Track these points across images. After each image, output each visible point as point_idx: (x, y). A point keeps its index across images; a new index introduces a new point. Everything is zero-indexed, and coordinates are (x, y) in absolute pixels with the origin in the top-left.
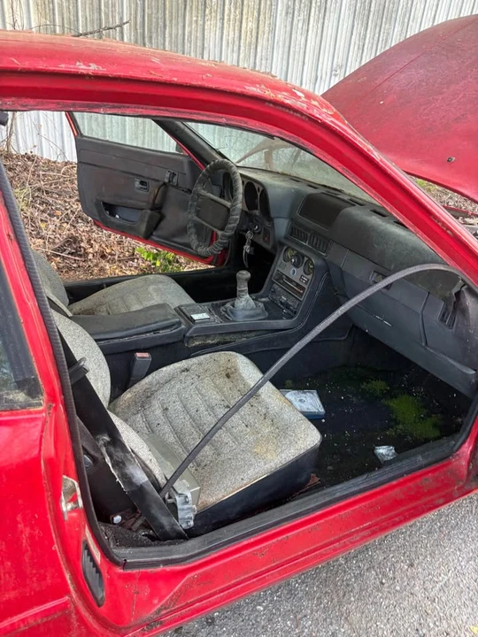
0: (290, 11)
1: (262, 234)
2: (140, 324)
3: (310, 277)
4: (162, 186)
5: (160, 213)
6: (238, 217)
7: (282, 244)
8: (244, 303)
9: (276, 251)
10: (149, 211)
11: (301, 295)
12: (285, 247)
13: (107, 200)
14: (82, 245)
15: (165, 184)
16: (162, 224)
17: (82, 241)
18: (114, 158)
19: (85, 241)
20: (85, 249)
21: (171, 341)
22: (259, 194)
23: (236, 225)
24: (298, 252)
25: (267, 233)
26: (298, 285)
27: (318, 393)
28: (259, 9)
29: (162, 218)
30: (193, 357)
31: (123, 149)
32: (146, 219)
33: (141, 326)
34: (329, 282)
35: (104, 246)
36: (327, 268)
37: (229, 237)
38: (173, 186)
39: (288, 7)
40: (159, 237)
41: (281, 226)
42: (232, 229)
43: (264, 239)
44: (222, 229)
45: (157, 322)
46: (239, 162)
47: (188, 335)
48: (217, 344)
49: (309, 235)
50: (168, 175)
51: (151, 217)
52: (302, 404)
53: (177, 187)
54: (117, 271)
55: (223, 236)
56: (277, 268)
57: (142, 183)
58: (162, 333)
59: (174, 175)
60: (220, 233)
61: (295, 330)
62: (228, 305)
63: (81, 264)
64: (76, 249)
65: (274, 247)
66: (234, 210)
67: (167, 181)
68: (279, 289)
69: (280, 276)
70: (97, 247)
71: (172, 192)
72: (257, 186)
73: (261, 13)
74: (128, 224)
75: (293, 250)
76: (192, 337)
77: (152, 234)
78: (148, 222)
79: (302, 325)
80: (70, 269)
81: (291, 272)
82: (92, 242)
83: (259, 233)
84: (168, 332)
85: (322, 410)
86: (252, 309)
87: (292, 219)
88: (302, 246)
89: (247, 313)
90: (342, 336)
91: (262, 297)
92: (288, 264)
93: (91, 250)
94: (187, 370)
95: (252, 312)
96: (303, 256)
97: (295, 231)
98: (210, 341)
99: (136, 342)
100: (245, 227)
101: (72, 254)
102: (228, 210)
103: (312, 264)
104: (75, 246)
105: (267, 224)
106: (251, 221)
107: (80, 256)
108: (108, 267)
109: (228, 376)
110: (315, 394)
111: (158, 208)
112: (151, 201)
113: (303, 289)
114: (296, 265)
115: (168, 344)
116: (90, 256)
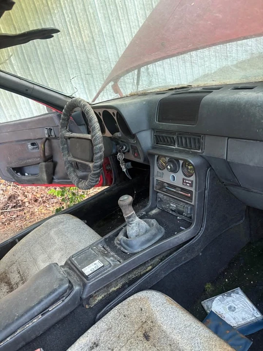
0: (106, 16)
1: (131, 151)
2: (21, 312)
3: (193, 178)
4: (46, 141)
5: (53, 161)
6: (101, 145)
7: (152, 155)
8: (136, 229)
9: (149, 162)
10: (44, 163)
11: (190, 198)
12: (156, 157)
13: (15, 165)
14: (19, 198)
15: (47, 139)
16: (57, 169)
17: (19, 196)
18: (7, 134)
19: (21, 195)
20: (22, 201)
21: (68, 312)
22: (115, 118)
23: (102, 153)
24: (171, 158)
25: (135, 149)
26: (182, 189)
27: (242, 289)
28: (88, 21)
29: (55, 165)
30: (99, 319)
31: (11, 125)
32: (44, 170)
33: (22, 315)
34: (215, 177)
35: (35, 193)
36: (207, 164)
37: (101, 166)
38: (53, 138)
39: (104, 14)
40: (59, 179)
41: (146, 139)
42: (100, 157)
43: (134, 155)
44: (92, 161)
45: (41, 301)
46: (94, 101)
47: (84, 296)
48: (123, 288)
49: (175, 137)
50: (46, 132)
51: (47, 167)
52: (234, 314)
53: (56, 138)
54: (43, 211)
55: (95, 167)
56: (155, 179)
57: (33, 144)
58: (53, 309)
59: (51, 130)
60: (91, 165)
61: (197, 238)
62: (121, 236)
63: (19, 213)
64: (16, 203)
65: (146, 159)
66: (95, 139)
67: (47, 136)
68: (165, 197)
69: (162, 185)
70: (30, 196)
71: (55, 143)
72: (111, 111)
73: (90, 23)
74: (34, 177)
75: (165, 157)
76: (91, 296)
77: (53, 179)
78: (46, 171)
79: (203, 229)
80: (11, 220)
81: (171, 178)
82: (26, 194)
83: (129, 151)
84: (60, 304)
85: (258, 315)
86: (146, 232)
87: (153, 129)
88: (172, 150)
89: (143, 239)
90: (239, 221)
91: (151, 209)
92: (165, 171)
93: (26, 200)
94: (96, 345)
95: (147, 236)
96: (177, 160)
97: (161, 138)
98: (114, 289)
99: (22, 337)
100: (114, 151)
101: (14, 207)
102: (90, 140)
103: (190, 164)
104: (15, 201)
105: (132, 141)
106: (117, 143)
107: (20, 206)
108: (36, 210)
109: (147, 337)
110: (240, 292)
111: (49, 159)
112: (42, 155)
113: (190, 192)
114: (174, 170)
115: (65, 318)
116: (27, 204)
